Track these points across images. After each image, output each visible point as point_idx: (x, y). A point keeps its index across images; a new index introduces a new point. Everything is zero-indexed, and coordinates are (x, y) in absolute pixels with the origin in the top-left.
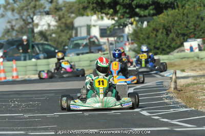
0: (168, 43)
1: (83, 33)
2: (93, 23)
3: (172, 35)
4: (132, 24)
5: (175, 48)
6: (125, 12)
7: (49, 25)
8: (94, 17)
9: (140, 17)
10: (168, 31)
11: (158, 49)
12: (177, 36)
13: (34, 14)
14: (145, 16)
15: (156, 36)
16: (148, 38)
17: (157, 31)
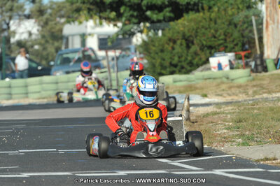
0: (189, 58)
1: (76, 43)
2: (89, 30)
3: (194, 48)
4: (141, 32)
5: (198, 66)
6: (132, 16)
7: (30, 34)
8: (91, 23)
9: (152, 22)
10: (189, 43)
11: (175, 66)
12: (202, 49)
13: (11, 18)
14: (159, 21)
15: (173, 48)
16: (162, 51)
17: (175, 42)
